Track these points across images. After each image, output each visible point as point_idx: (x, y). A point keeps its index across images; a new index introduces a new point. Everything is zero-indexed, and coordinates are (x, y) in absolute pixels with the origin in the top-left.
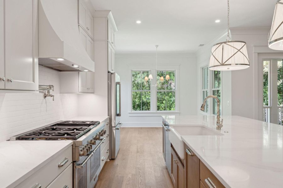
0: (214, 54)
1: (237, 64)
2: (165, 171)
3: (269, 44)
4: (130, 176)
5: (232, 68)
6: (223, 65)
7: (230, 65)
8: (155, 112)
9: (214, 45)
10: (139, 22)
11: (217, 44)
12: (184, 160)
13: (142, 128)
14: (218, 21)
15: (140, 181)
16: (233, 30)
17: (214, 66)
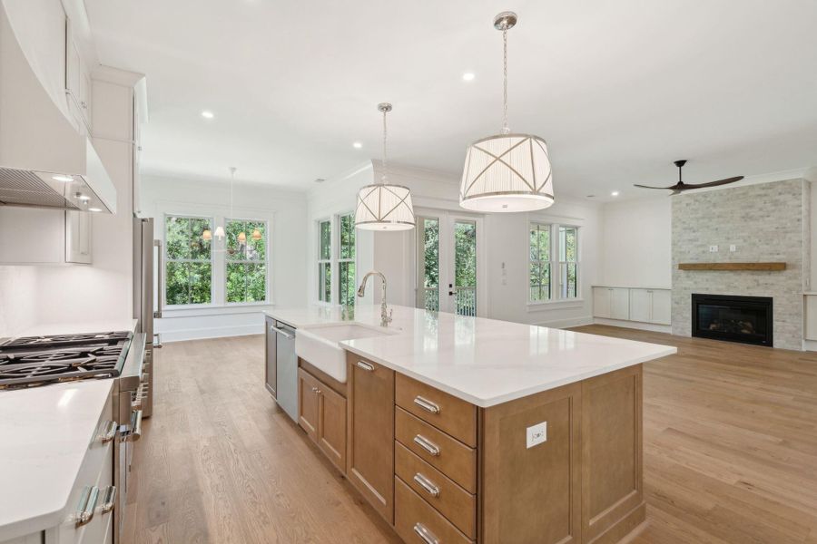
0: (365, 201)
1: (399, 222)
2: (277, 417)
3: (461, 199)
4: (204, 443)
5: (390, 227)
6: (380, 221)
7: (389, 222)
8: (222, 305)
9: (364, 188)
10: (208, 115)
11: (369, 186)
12: (346, 384)
13: (191, 342)
14: (358, 145)
15: (232, 447)
16: (376, 163)
17: (365, 222)
